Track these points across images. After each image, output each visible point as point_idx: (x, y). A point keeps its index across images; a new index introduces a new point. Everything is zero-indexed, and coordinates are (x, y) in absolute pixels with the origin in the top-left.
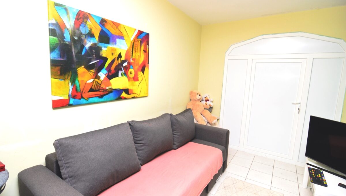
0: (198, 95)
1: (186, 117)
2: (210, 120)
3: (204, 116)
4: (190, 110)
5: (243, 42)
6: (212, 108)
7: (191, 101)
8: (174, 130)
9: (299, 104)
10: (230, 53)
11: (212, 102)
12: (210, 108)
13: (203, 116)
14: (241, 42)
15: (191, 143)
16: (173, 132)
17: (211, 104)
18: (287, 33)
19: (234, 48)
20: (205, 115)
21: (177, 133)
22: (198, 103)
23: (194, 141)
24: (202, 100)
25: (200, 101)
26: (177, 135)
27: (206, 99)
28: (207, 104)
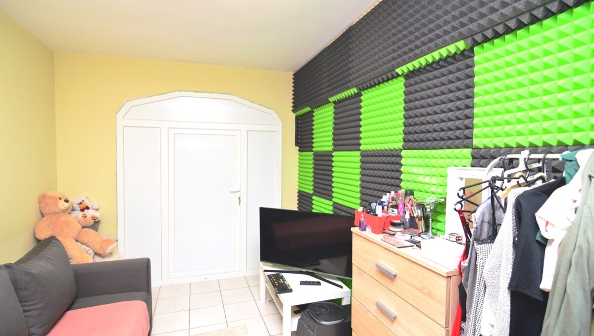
0: (62, 201)
1: (51, 260)
2: (101, 247)
3: (83, 244)
4: (54, 241)
5: (148, 97)
6: (99, 222)
7: (44, 217)
8: (25, 302)
9: (239, 191)
10: (125, 115)
11: (97, 210)
12: (95, 222)
13: (81, 244)
14: (144, 97)
15: (70, 313)
16: (23, 306)
17: (97, 214)
18: (214, 93)
19: (132, 107)
20: (86, 240)
21: (34, 305)
22: (64, 218)
23: (75, 306)
24: (73, 210)
25: (69, 213)
26: (34, 309)
27: (83, 206)
28: (86, 217)
